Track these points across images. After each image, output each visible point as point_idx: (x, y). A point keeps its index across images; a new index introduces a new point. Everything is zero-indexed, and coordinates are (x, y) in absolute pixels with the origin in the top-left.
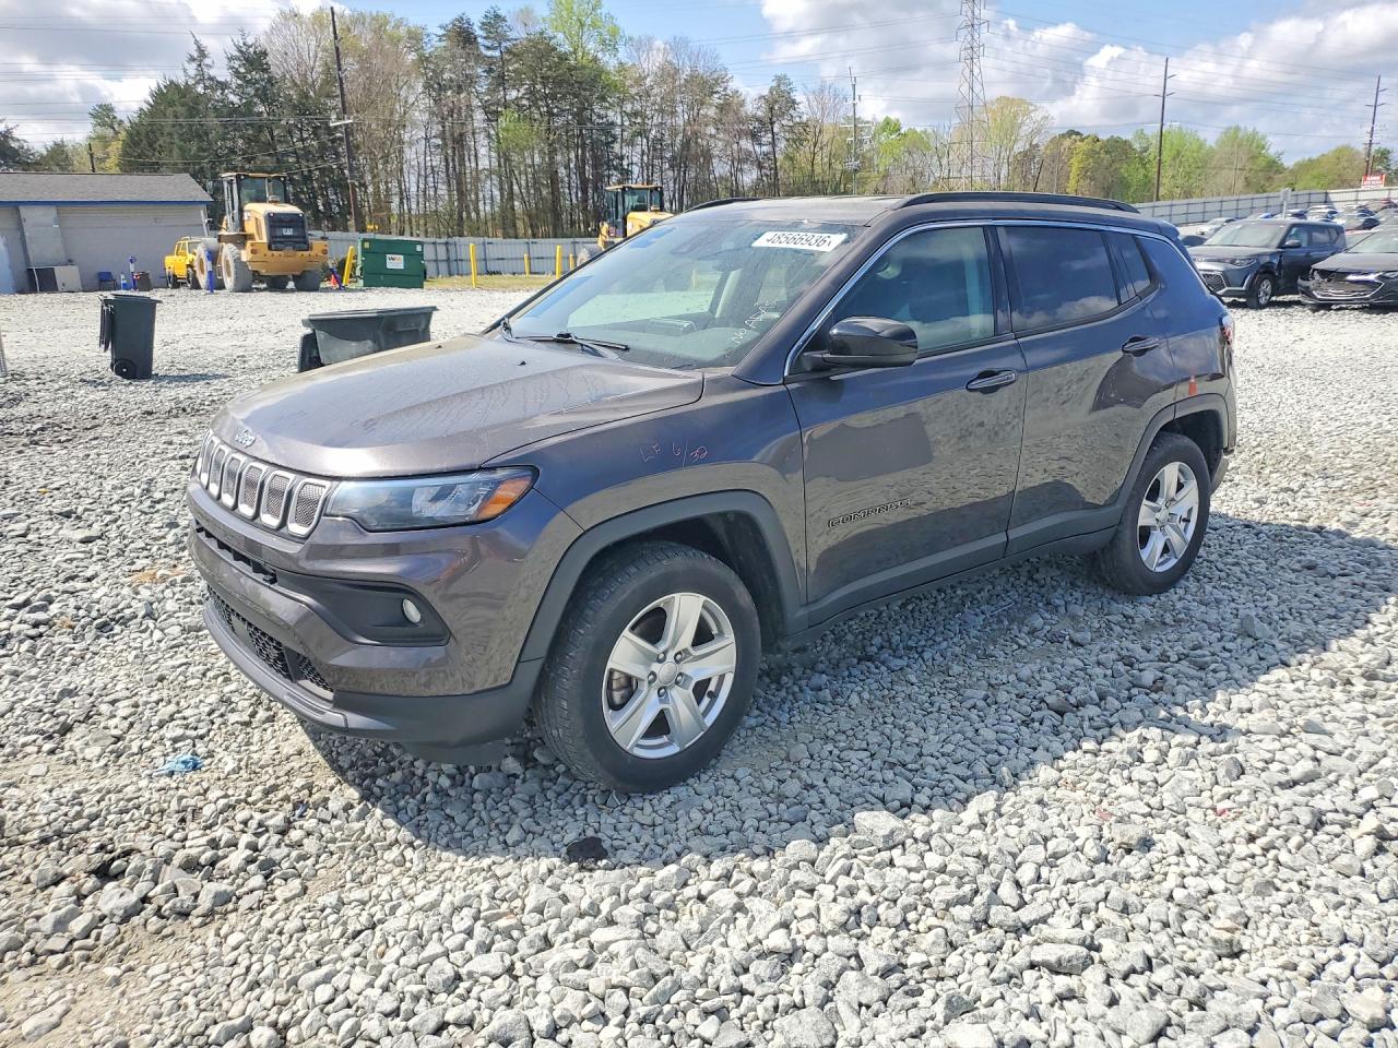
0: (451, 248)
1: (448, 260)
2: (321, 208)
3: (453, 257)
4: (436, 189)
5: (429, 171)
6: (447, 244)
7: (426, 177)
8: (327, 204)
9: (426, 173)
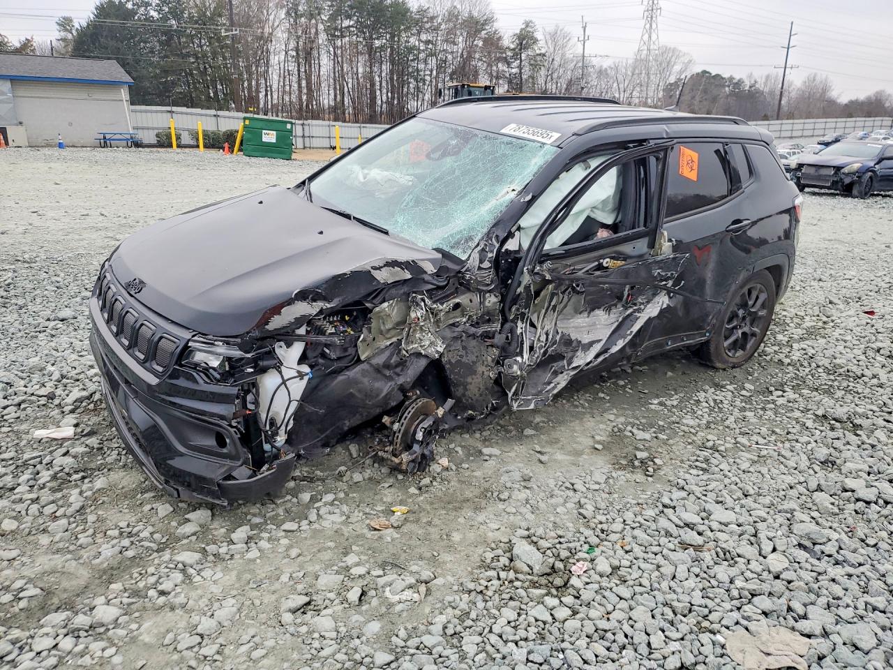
0: (306, 128)
1: (303, 136)
2: (212, 95)
3: (306, 134)
4: (290, 86)
5: (286, 74)
6: (303, 125)
7: (285, 77)
8: (216, 93)
9: (285, 75)
